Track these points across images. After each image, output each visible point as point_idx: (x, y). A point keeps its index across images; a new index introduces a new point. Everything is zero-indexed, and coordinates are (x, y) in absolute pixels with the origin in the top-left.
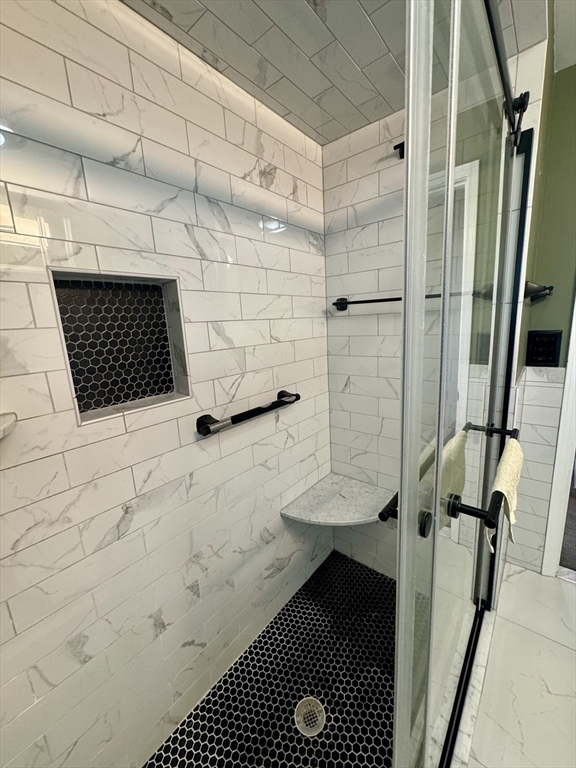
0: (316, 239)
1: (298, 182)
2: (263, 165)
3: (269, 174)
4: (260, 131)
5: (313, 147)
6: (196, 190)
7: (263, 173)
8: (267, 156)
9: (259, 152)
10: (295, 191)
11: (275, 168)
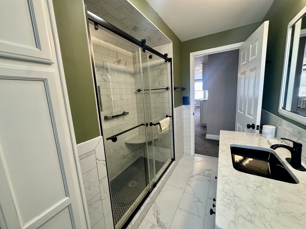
0: (132, 75)
1: (127, 62)
2: (118, 60)
3: (119, 61)
4: (117, 52)
5: (130, 54)
6: (103, 67)
7: (118, 62)
8: (119, 58)
9: (117, 56)
10: (126, 64)
11: (121, 60)
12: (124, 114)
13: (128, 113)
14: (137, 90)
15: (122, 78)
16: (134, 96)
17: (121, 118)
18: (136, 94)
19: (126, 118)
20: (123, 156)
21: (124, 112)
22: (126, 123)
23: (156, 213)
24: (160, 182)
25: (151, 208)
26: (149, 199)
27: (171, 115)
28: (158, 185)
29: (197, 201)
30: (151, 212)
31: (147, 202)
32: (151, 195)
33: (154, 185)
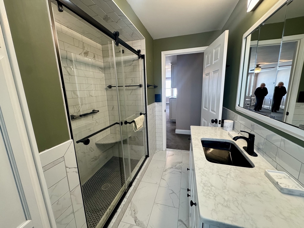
0: (102, 69)
1: (95, 55)
2: (85, 51)
3: (87, 53)
4: (83, 43)
5: (99, 46)
6: (67, 58)
7: (85, 53)
8: (86, 49)
9: (84, 48)
10: (94, 57)
11: (88, 52)
12: (94, 112)
13: (98, 111)
14: (108, 86)
15: (91, 72)
16: (105, 93)
17: (90, 117)
18: (106, 90)
19: (96, 116)
20: (94, 158)
21: (93, 110)
22: (97, 122)
23: (134, 212)
24: (136, 180)
25: (128, 209)
26: (125, 200)
27: (145, 112)
28: (134, 184)
29: (171, 193)
30: (128, 212)
31: (123, 203)
32: (128, 195)
33: (130, 185)
